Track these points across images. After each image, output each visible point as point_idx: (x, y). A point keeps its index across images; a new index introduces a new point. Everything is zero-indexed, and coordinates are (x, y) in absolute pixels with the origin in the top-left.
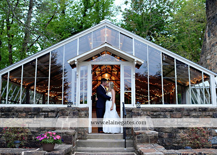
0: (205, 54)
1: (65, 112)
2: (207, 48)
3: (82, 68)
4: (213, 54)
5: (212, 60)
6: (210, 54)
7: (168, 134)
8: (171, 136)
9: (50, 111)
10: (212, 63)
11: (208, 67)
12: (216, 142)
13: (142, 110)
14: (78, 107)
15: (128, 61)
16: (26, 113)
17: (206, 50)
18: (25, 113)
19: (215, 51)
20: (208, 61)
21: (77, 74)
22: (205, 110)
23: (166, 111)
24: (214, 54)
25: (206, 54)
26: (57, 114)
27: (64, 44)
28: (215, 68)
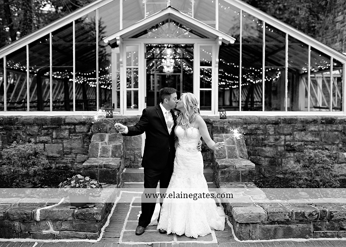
0: (333, 12)
1: (103, 126)
2: (338, 2)
3: (128, 48)
5: (345, 23)
6: (342, 14)
7: (269, 159)
8: (273, 162)
9: (79, 123)
10: (345, 28)
11: (337, 35)
12: (344, 172)
13: (229, 122)
14: (124, 115)
15: (206, 37)
16: (39, 127)
17: (335, 5)
18: (37, 127)
20: (337, 26)
21: (121, 60)
22: (332, 121)
23: (269, 123)
25: (335, 12)
26: (90, 128)
27: (96, 8)
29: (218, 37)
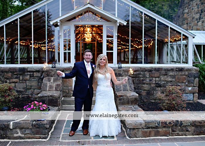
0: (182, 7)
1: (50, 73)
2: (185, 2)
3: (65, 27)
4: (190, 8)
5: (189, 14)
6: (188, 8)
7: (146, 91)
8: (149, 93)
9: (35, 71)
10: (189, 17)
11: (185, 20)
12: (189, 99)
13: (123, 70)
14: (62, 66)
15: (110, 21)
16: (12, 73)
17: (184, 3)
18: (10, 73)
19: (193, 6)
20: (185, 15)
21: (60, 34)
22: (182, 70)
23: (146, 71)
24: (192, 9)
25: (184, 8)
26: (42, 74)
28: (191, 22)
29: (117, 21)
